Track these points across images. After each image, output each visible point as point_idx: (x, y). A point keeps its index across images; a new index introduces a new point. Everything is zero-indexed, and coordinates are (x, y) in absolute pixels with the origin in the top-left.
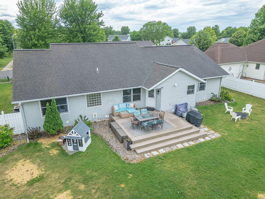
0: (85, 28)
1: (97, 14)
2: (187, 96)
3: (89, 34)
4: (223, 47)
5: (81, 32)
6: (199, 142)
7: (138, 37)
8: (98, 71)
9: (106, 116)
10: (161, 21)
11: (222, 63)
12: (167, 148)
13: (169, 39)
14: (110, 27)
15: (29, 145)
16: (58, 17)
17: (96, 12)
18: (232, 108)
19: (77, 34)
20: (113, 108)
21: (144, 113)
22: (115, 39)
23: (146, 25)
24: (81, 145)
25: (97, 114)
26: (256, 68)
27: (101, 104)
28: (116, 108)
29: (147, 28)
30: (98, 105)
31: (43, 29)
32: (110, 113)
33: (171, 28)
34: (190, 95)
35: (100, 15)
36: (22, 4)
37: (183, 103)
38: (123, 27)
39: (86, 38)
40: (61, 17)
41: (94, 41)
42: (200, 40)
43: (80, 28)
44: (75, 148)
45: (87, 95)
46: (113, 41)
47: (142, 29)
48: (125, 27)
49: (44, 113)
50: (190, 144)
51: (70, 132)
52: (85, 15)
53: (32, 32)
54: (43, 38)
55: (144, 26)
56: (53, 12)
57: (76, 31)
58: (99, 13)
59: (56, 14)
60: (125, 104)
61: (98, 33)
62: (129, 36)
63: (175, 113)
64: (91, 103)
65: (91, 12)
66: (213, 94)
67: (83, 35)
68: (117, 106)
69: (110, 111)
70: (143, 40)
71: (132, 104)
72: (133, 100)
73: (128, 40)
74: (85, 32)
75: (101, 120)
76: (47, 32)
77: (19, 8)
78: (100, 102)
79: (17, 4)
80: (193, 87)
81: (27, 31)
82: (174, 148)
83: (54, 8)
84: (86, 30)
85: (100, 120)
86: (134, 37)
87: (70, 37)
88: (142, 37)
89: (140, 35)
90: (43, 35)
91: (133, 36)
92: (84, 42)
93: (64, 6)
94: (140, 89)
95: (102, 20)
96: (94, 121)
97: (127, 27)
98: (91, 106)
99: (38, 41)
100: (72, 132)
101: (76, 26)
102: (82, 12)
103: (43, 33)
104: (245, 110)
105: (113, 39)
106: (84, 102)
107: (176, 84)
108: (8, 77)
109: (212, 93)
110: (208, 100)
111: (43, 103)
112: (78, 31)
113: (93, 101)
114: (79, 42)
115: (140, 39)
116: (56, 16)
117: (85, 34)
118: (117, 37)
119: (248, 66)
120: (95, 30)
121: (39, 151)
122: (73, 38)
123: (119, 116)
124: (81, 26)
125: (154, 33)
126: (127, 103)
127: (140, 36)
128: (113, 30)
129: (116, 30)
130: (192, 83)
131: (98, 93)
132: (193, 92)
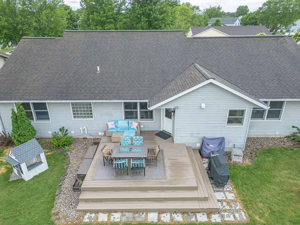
2: (226, 126)
6: (193, 219)
7: (254, 21)
8: (98, 70)
9: (100, 134)
12: (127, 214)
14: (219, 8)
21: (138, 142)
22: (214, 24)
24: (22, 172)
25: (86, 129)
27: (92, 117)
28: (111, 125)
29: (269, 8)
30: (88, 117)
32: (104, 130)
34: (235, 127)
37: (217, 137)
38: (240, 7)
45: (71, 102)
47: (260, 9)
48: (243, 7)
50: (172, 219)
55: (265, 4)
60: (127, 121)
62: (238, 20)
64: (78, 114)
66: (296, 128)
68: (113, 122)
69: (103, 128)
70: (260, 24)
73: (235, 24)
75: (94, 137)
78: (91, 114)
80: (242, 112)
82: (140, 218)
85: (92, 137)
86: (248, 20)
88: (258, 20)
89: (257, 17)
91: (246, 19)
96: (83, 137)
97: (246, 7)
98: (78, 117)
103: (102, 17)
107: (203, 105)
109: (293, 127)
110: (285, 137)
113: (81, 111)
115: (255, 24)
118: (218, 21)
125: (278, 14)
126: (130, 121)
127: (256, 19)
128: (221, 11)
129: (226, 12)
130: (237, 106)
131: (87, 104)
132: (240, 121)
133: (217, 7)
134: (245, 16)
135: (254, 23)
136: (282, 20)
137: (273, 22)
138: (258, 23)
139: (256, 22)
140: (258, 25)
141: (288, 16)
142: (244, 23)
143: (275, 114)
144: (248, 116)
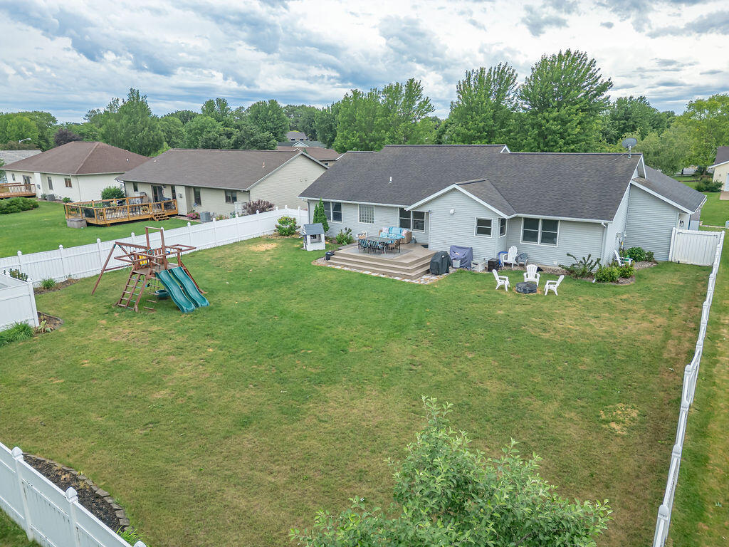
2: (476, 236)
8: (391, 180)
25: (367, 233)
30: (370, 222)
34: (484, 238)
60: (400, 229)
66: (572, 256)
68: (388, 228)
72: (413, 228)
78: (373, 219)
80: (488, 223)
98: (363, 221)
106: (357, 213)
107: (452, 211)
109: (568, 255)
113: (366, 215)
130: (483, 215)
131: (370, 207)
132: (488, 232)
143: (550, 238)
144: (495, 227)
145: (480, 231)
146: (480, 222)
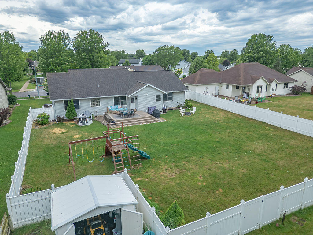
0: (93, 57)
1: (104, 44)
2: (156, 102)
3: (97, 61)
4: (203, 72)
5: (91, 60)
6: (153, 123)
7: (151, 62)
8: (98, 85)
9: (103, 113)
10: (174, 46)
11: (198, 84)
13: (185, 64)
14: (123, 51)
15: (58, 124)
16: (72, 48)
17: (103, 43)
18: (185, 110)
19: (86, 61)
20: (107, 108)
21: (126, 110)
22: (125, 64)
23: (159, 49)
24: (87, 122)
25: (97, 111)
26: (227, 88)
27: (100, 106)
28: (109, 108)
29: (160, 53)
30: (98, 106)
31: (60, 57)
32: (106, 112)
33: (188, 51)
34: (158, 102)
35: (106, 45)
36: (43, 38)
37: (153, 107)
38: (138, 50)
39: (94, 64)
40: (74, 47)
41: (101, 67)
42: (197, 66)
43: (89, 56)
44: (84, 124)
45: (91, 99)
46: (124, 65)
47: (154, 53)
48: (140, 51)
49: (66, 109)
51: (81, 115)
52: (94, 46)
53: (50, 60)
54: (59, 64)
55: (156, 50)
56: (68, 44)
57: (86, 59)
58: (106, 44)
59: (70, 45)
60: (115, 106)
61: (105, 60)
62: (140, 61)
63: (148, 113)
64: (93, 105)
65: (99, 43)
67: (92, 62)
68: (110, 107)
69: (105, 110)
70: (156, 64)
71: (120, 106)
72: (121, 104)
73: (139, 64)
74: (93, 59)
76: (63, 60)
77: (41, 41)
78: (99, 104)
79: (40, 38)
80: (160, 96)
81: (47, 59)
83: (69, 40)
84: (95, 58)
85: (99, 116)
86: (147, 61)
87: (81, 63)
88: (154, 62)
89: (153, 59)
90: (60, 62)
91: (146, 60)
92: (93, 67)
93: (77, 39)
94: (125, 96)
95: (108, 49)
96: (95, 116)
97: (143, 50)
98: (93, 106)
99: (56, 67)
100: (82, 115)
101: (86, 55)
102: (91, 44)
103: (60, 60)
104: (192, 111)
105: (124, 64)
106: (89, 103)
107: (147, 94)
108: (29, 96)
109: (178, 103)
110: (176, 108)
111: (66, 102)
112: (87, 59)
113: (95, 103)
114: (88, 67)
116: (70, 47)
117: (93, 61)
118: (127, 62)
119: (222, 87)
120: (101, 58)
121: (64, 125)
122: (83, 64)
123: (111, 113)
124: (90, 55)
126: (117, 106)
127: (153, 61)
130: (158, 94)
131: (98, 98)
132: (160, 100)
133: (121, 51)
134: (145, 58)
135: (152, 63)
136: (170, 61)
137: (164, 63)
138: (155, 63)
139: (153, 63)
140: (155, 65)
141: (173, 59)
142: (145, 64)
143: (171, 99)
144: (162, 98)
145: (157, 100)
146: (157, 97)
